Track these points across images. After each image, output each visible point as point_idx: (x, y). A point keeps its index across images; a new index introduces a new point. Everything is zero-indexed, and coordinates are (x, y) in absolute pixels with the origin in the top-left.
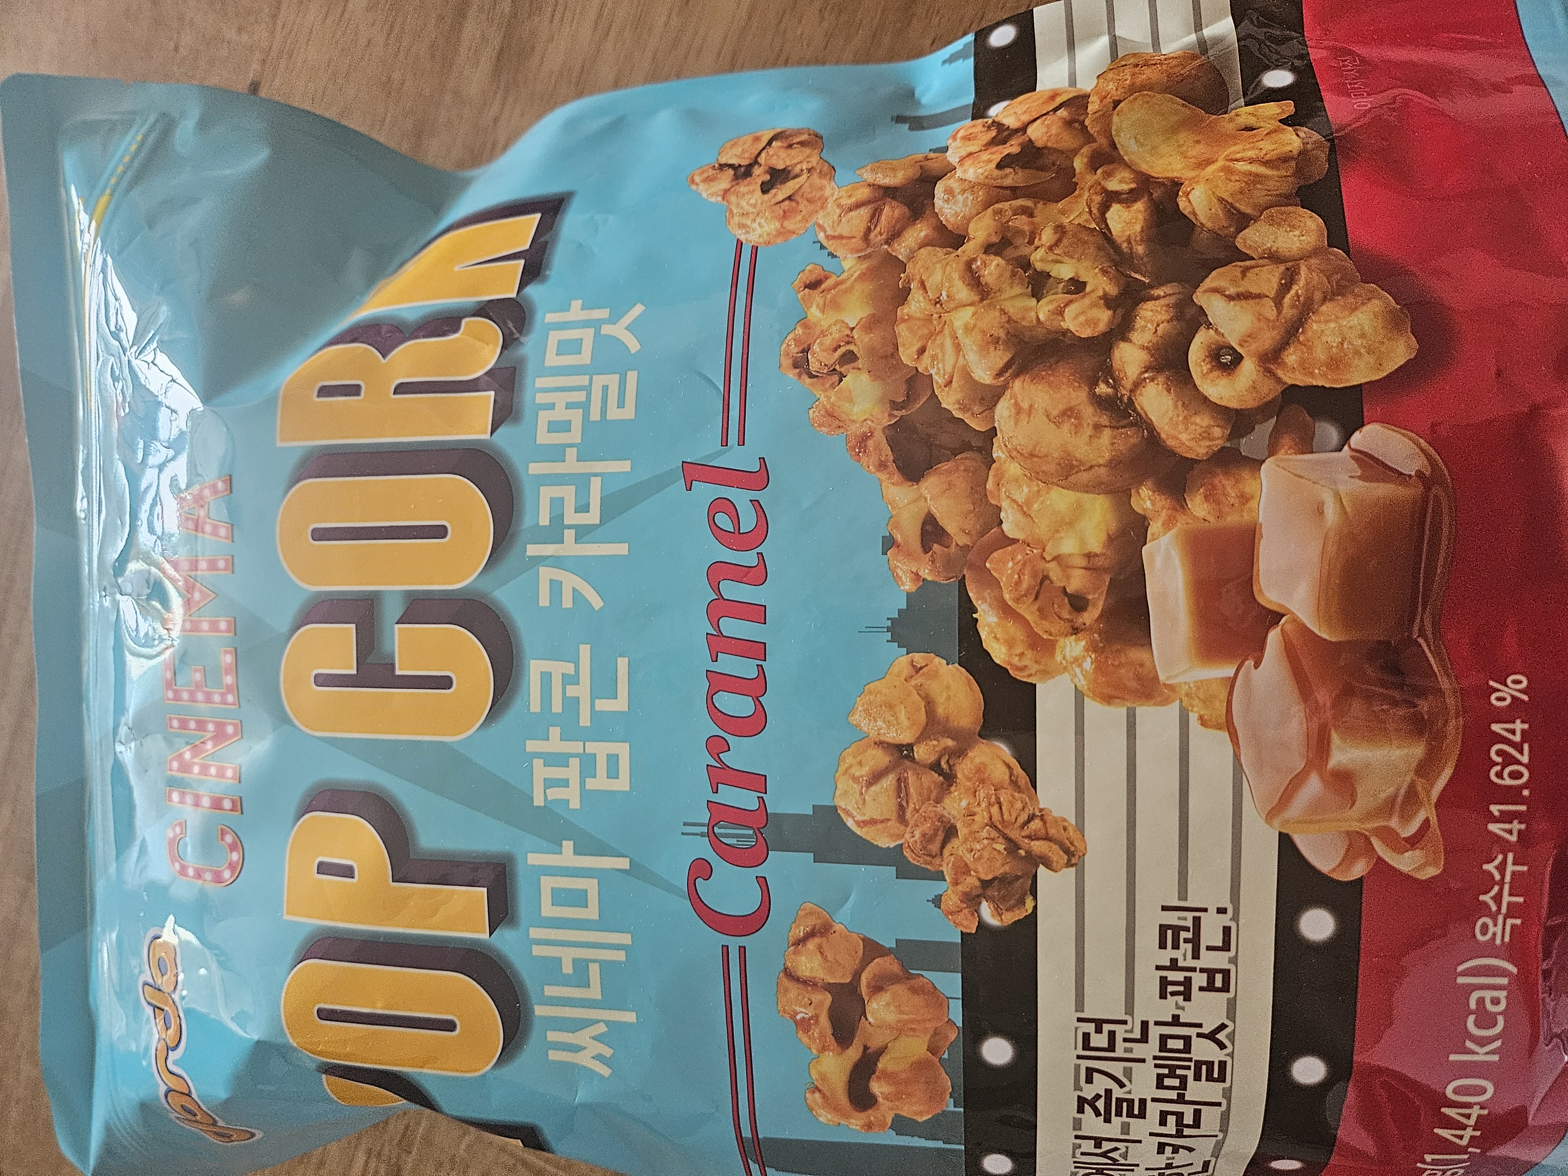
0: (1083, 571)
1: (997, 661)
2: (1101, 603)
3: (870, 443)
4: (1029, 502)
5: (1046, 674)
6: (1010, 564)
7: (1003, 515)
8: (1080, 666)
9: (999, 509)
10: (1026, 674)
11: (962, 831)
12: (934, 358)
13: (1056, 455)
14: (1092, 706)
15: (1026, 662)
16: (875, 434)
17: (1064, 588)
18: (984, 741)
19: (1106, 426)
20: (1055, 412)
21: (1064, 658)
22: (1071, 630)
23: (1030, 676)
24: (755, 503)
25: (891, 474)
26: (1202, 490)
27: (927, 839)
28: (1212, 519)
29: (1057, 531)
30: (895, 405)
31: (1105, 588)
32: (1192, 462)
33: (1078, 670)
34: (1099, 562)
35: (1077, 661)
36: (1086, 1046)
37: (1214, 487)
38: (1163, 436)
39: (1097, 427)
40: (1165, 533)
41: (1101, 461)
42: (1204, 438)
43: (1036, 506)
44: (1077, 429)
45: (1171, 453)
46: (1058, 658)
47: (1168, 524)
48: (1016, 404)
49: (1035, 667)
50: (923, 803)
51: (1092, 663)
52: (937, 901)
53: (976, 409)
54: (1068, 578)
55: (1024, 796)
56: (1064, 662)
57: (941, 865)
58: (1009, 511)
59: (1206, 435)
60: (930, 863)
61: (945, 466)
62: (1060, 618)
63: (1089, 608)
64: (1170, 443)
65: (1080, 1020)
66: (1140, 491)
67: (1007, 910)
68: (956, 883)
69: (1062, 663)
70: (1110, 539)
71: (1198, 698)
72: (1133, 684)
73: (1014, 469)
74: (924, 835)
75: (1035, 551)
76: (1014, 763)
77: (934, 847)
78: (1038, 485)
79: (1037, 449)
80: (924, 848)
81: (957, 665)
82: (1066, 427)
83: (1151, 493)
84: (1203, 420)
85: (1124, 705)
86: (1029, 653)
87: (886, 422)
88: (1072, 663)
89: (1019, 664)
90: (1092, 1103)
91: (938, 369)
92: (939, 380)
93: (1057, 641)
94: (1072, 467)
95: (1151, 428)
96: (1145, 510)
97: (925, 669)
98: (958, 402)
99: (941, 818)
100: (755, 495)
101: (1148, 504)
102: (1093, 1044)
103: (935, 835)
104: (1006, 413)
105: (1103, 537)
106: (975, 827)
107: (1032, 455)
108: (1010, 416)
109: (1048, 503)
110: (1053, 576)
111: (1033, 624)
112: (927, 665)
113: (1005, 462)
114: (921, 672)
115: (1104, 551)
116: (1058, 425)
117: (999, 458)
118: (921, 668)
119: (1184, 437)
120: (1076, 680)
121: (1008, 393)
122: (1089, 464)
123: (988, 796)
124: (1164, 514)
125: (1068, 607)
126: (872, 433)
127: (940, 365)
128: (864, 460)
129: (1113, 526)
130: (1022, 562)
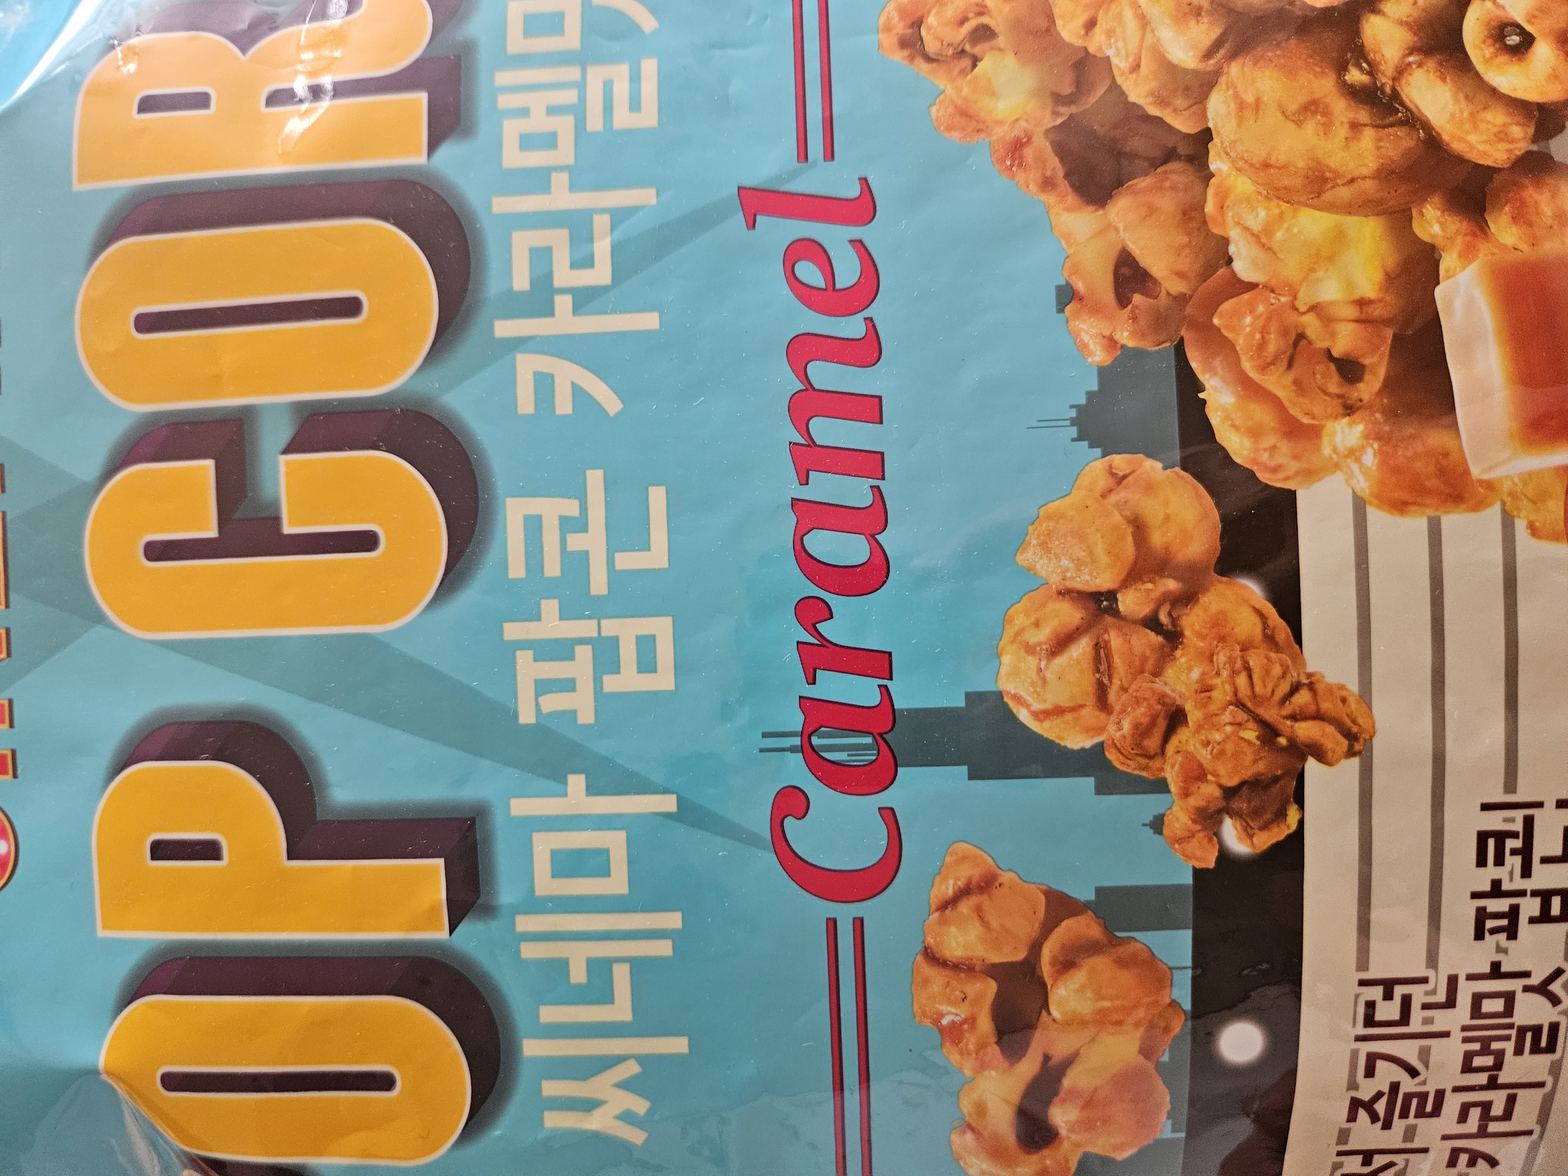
0: (1353, 325)
1: (1238, 460)
2: (1382, 372)
3: (1028, 153)
4: (1268, 230)
5: (1311, 474)
6: (1248, 320)
7: (1232, 249)
8: (1358, 460)
9: (1225, 242)
10: (1280, 476)
11: (1194, 715)
12: (1110, 33)
13: (1301, 164)
14: (1376, 517)
15: (1280, 459)
16: (1035, 139)
17: (1328, 352)
18: (1224, 579)
19: (1366, 125)
20: (1293, 107)
21: (1335, 450)
22: (1341, 410)
23: (1287, 478)
24: (859, 245)
25: (1062, 197)
26: (1507, 209)
27: (1141, 732)
28: (1524, 247)
29: (1312, 270)
30: (1059, 99)
31: (1386, 349)
32: (1491, 171)
33: (1355, 467)
34: (1376, 311)
35: (1353, 453)
36: (1370, 1021)
37: (1523, 203)
38: (1445, 137)
39: (1355, 126)
40: (1463, 268)
41: (1365, 171)
42: (1501, 140)
43: (1279, 235)
44: (1327, 127)
45: (1460, 160)
46: (1327, 451)
47: (1467, 255)
48: (1236, 96)
49: (1294, 466)
50: (1134, 678)
51: (1374, 455)
52: (1157, 824)
53: (1180, 102)
54: (1333, 335)
55: (1284, 656)
56: (1334, 456)
57: (1162, 769)
58: (1241, 244)
59: (1502, 136)
60: (1146, 768)
61: (1142, 183)
62: (1325, 393)
63: (1367, 377)
64: (1457, 147)
65: (1363, 983)
66: (1424, 211)
67: (1262, 829)
68: (1185, 794)
69: (1331, 458)
70: (1390, 279)
71: (1525, 496)
72: (1433, 483)
73: (1243, 185)
74: (1136, 726)
75: (1283, 299)
76: (1270, 610)
77: (1152, 743)
78: (1279, 206)
79: (1273, 158)
80: (1139, 745)
81: (1178, 469)
82: (1311, 127)
83: (1438, 213)
84: (1497, 117)
85: (1423, 514)
86: (1285, 447)
87: (1050, 122)
88: (1347, 457)
89: (1272, 463)
90: (1369, 1106)
91: (1117, 49)
92: (1120, 64)
93: (1323, 427)
94: (1325, 180)
95: (1427, 126)
96: (1433, 236)
97: (1130, 479)
98: (1152, 94)
99: (1162, 698)
100: (856, 232)
101: (1436, 229)
102: (1379, 1017)
103: (1153, 724)
104: (1223, 110)
105: (1377, 276)
106: (1213, 708)
107: (1267, 165)
108: (1229, 114)
109: (1296, 230)
110: (1311, 333)
111: (1287, 404)
112: (1133, 472)
113: (1229, 175)
114: (1125, 482)
115: (1381, 295)
116: (1299, 123)
117: (1220, 170)
118: (1125, 477)
119: (1473, 138)
120: (1354, 482)
121: (1223, 80)
122: (1349, 177)
123: (1231, 661)
124: (1459, 240)
125: (1336, 377)
126: (1029, 139)
127: (1120, 44)
128: (1021, 176)
129: (1392, 261)
130: (1264, 317)
